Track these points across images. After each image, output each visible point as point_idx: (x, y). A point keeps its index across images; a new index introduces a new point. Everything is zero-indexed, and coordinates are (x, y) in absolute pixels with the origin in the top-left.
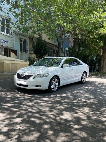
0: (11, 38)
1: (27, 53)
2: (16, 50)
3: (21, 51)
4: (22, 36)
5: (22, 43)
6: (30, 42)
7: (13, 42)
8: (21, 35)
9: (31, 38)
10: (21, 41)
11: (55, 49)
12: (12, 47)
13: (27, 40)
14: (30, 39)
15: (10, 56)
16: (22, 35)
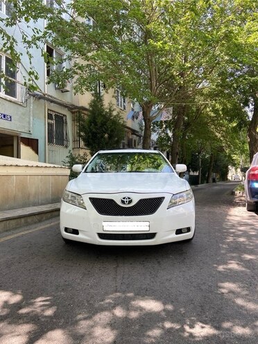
0: (21, 108)
1: (67, 147)
2: (37, 140)
3: (50, 141)
4: (52, 104)
5: (53, 122)
6: (73, 120)
7: (28, 119)
8: (48, 100)
9: (76, 110)
10: (50, 117)
11: (130, 137)
12: (26, 130)
13: (65, 116)
14: (73, 113)
15: (18, 156)
16: (52, 101)
